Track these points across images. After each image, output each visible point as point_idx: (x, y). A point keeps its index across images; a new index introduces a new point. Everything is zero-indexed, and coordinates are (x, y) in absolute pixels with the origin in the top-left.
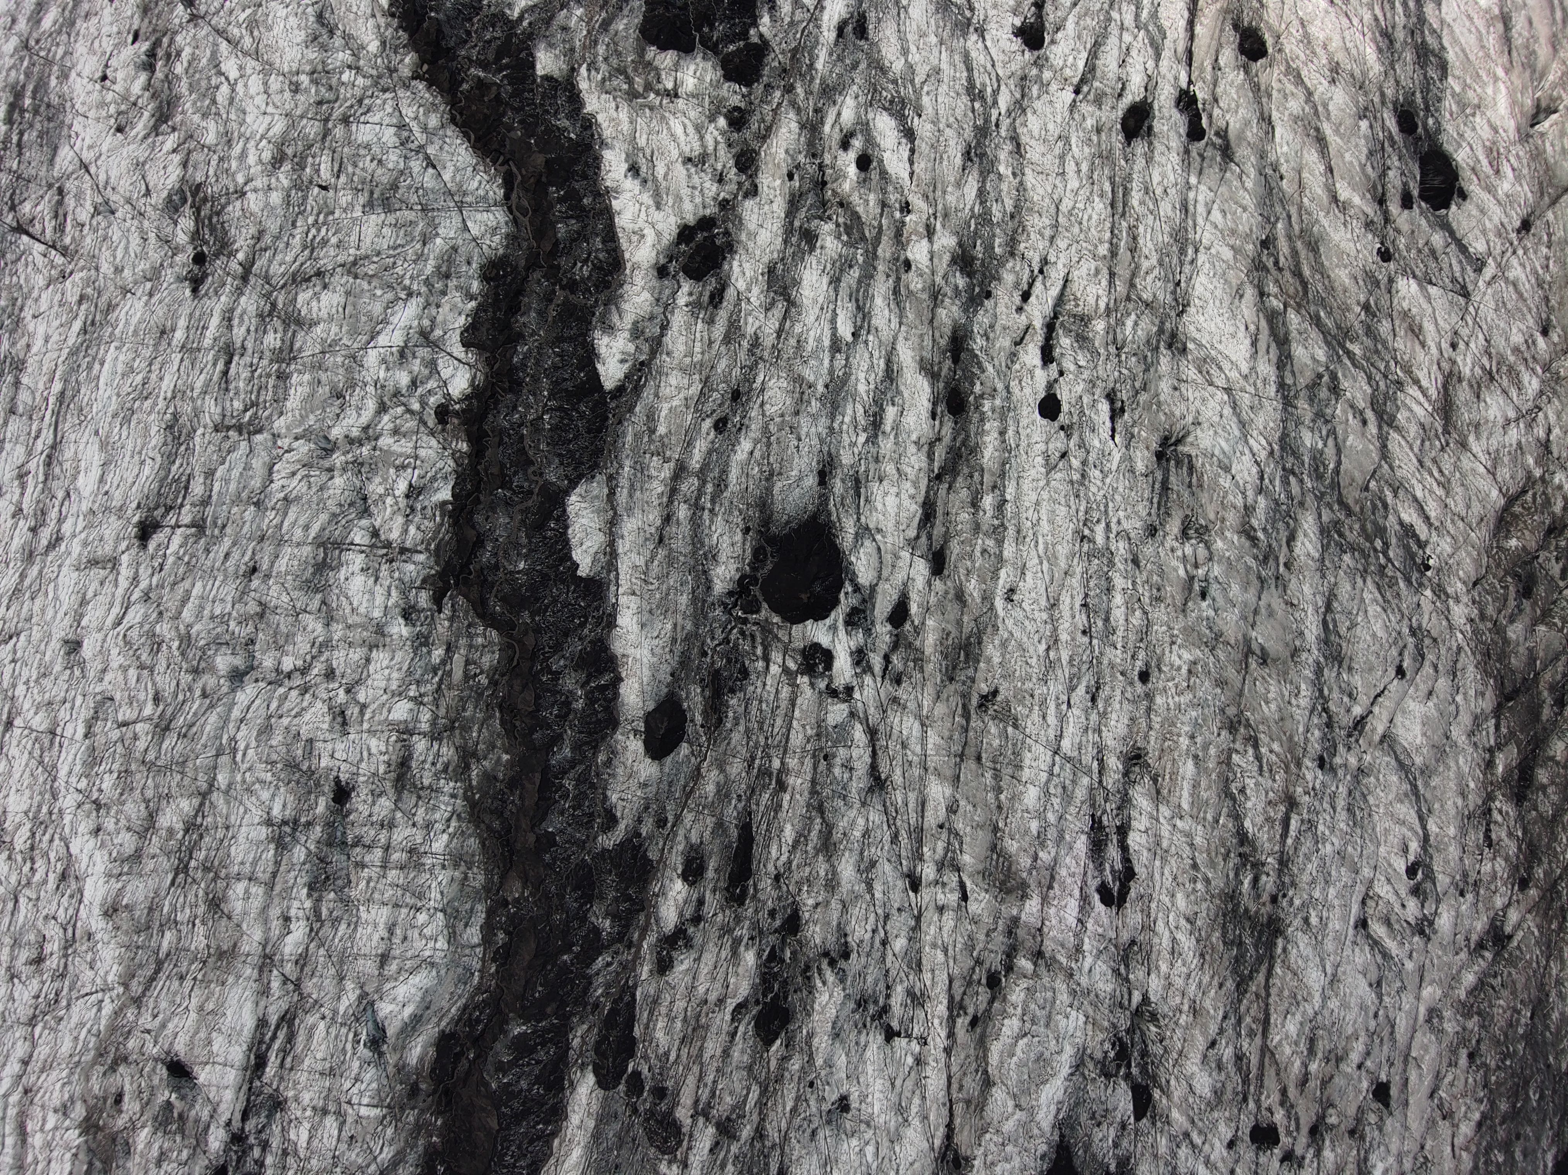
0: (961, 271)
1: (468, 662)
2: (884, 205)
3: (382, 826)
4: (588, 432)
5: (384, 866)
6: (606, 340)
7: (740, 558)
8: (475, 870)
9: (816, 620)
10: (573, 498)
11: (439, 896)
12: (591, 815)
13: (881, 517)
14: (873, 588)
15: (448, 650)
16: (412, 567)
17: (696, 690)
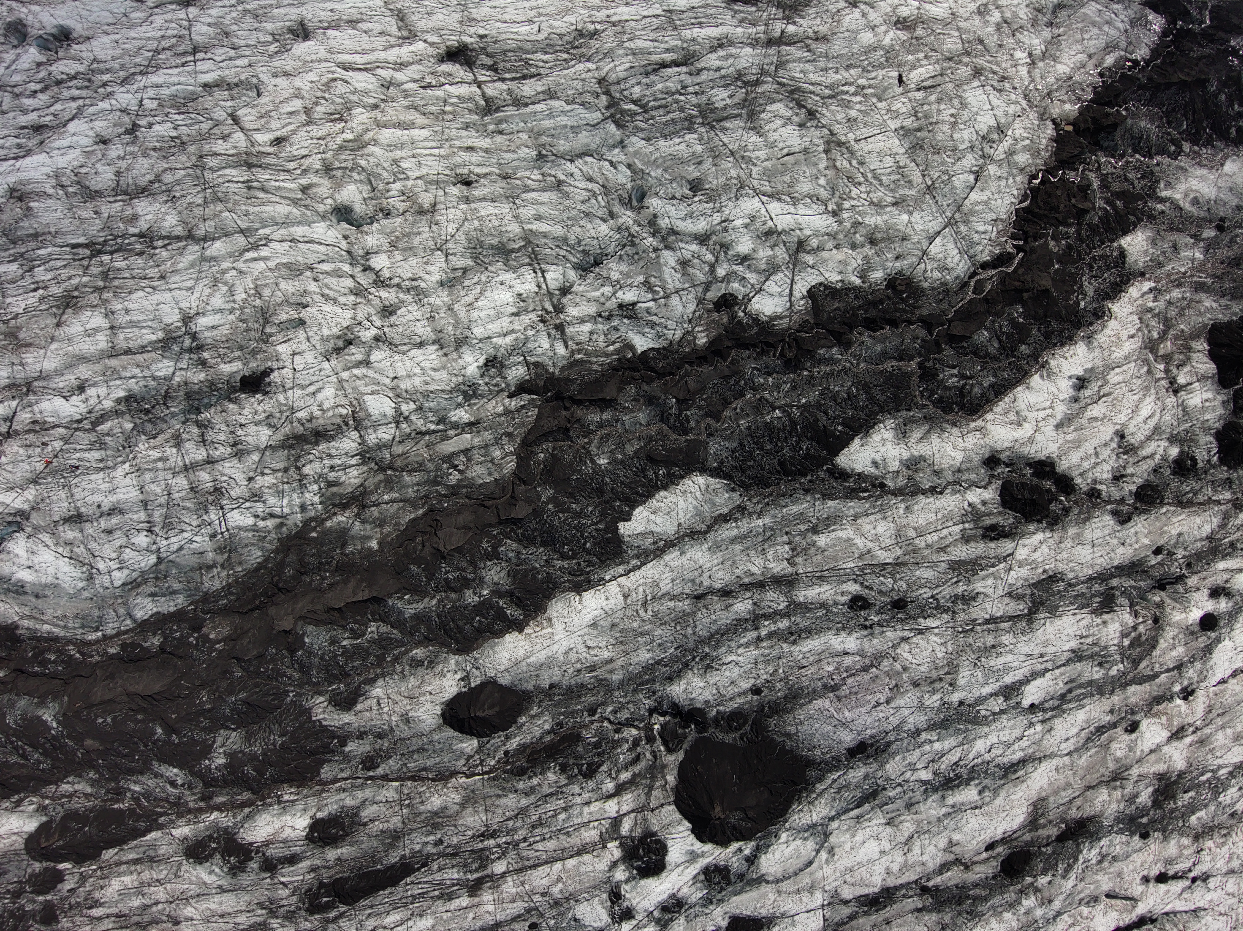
0: (1156, 791)
1: (466, 452)
2: (1179, 667)
3: (235, 444)
4: (781, 463)
5: (186, 468)
6: (889, 435)
7: (721, 699)
8: (225, 573)
9: (693, 831)
10: (701, 480)
11: (175, 547)
12: (346, 675)
13: (848, 846)
14: (762, 880)
15: (471, 424)
16: (545, 343)
17: (545, 723)
